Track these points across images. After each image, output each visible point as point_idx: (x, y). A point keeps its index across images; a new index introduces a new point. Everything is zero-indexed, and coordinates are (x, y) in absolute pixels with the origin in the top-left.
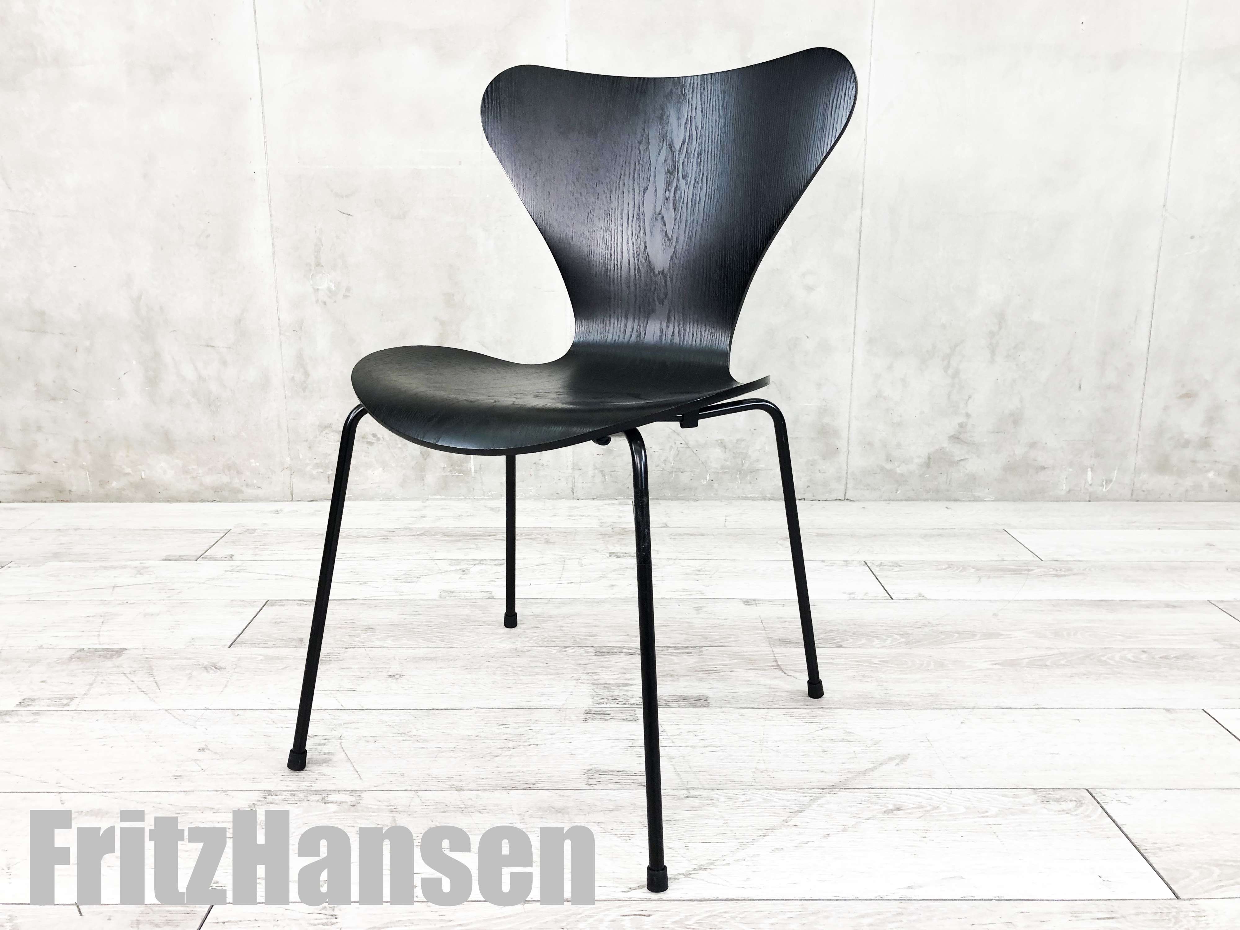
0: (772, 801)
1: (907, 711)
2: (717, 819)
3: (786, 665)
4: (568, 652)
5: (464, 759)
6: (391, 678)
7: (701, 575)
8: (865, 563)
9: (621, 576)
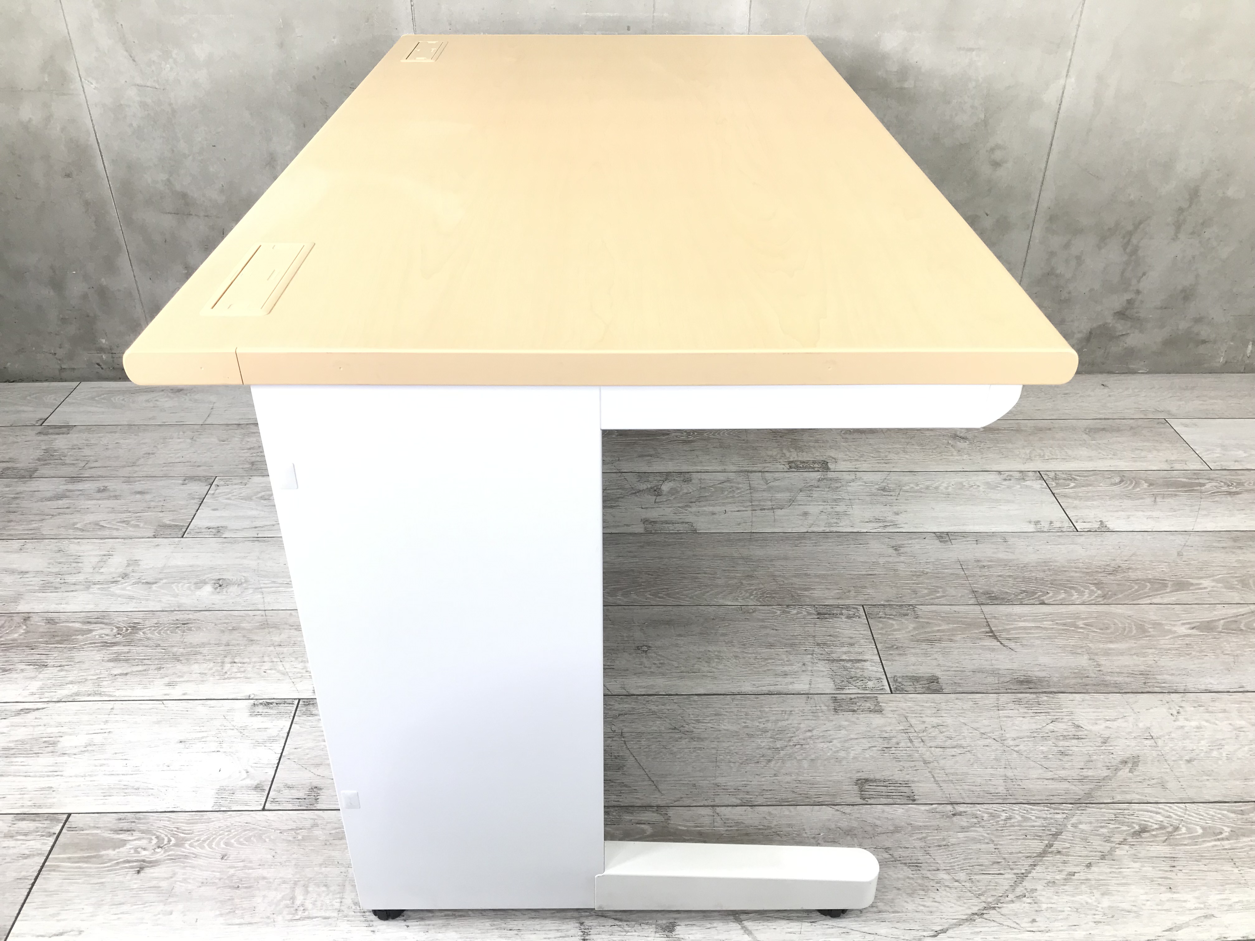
0: (1030, 819)
1: (1125, 696)
2: (988, 843)
3: (999, 631)
4: (792, 613)
5: (741, 764)
6: (640, 652)
7: (887, 497)
8: (1040, 475)
9: (810, 499)
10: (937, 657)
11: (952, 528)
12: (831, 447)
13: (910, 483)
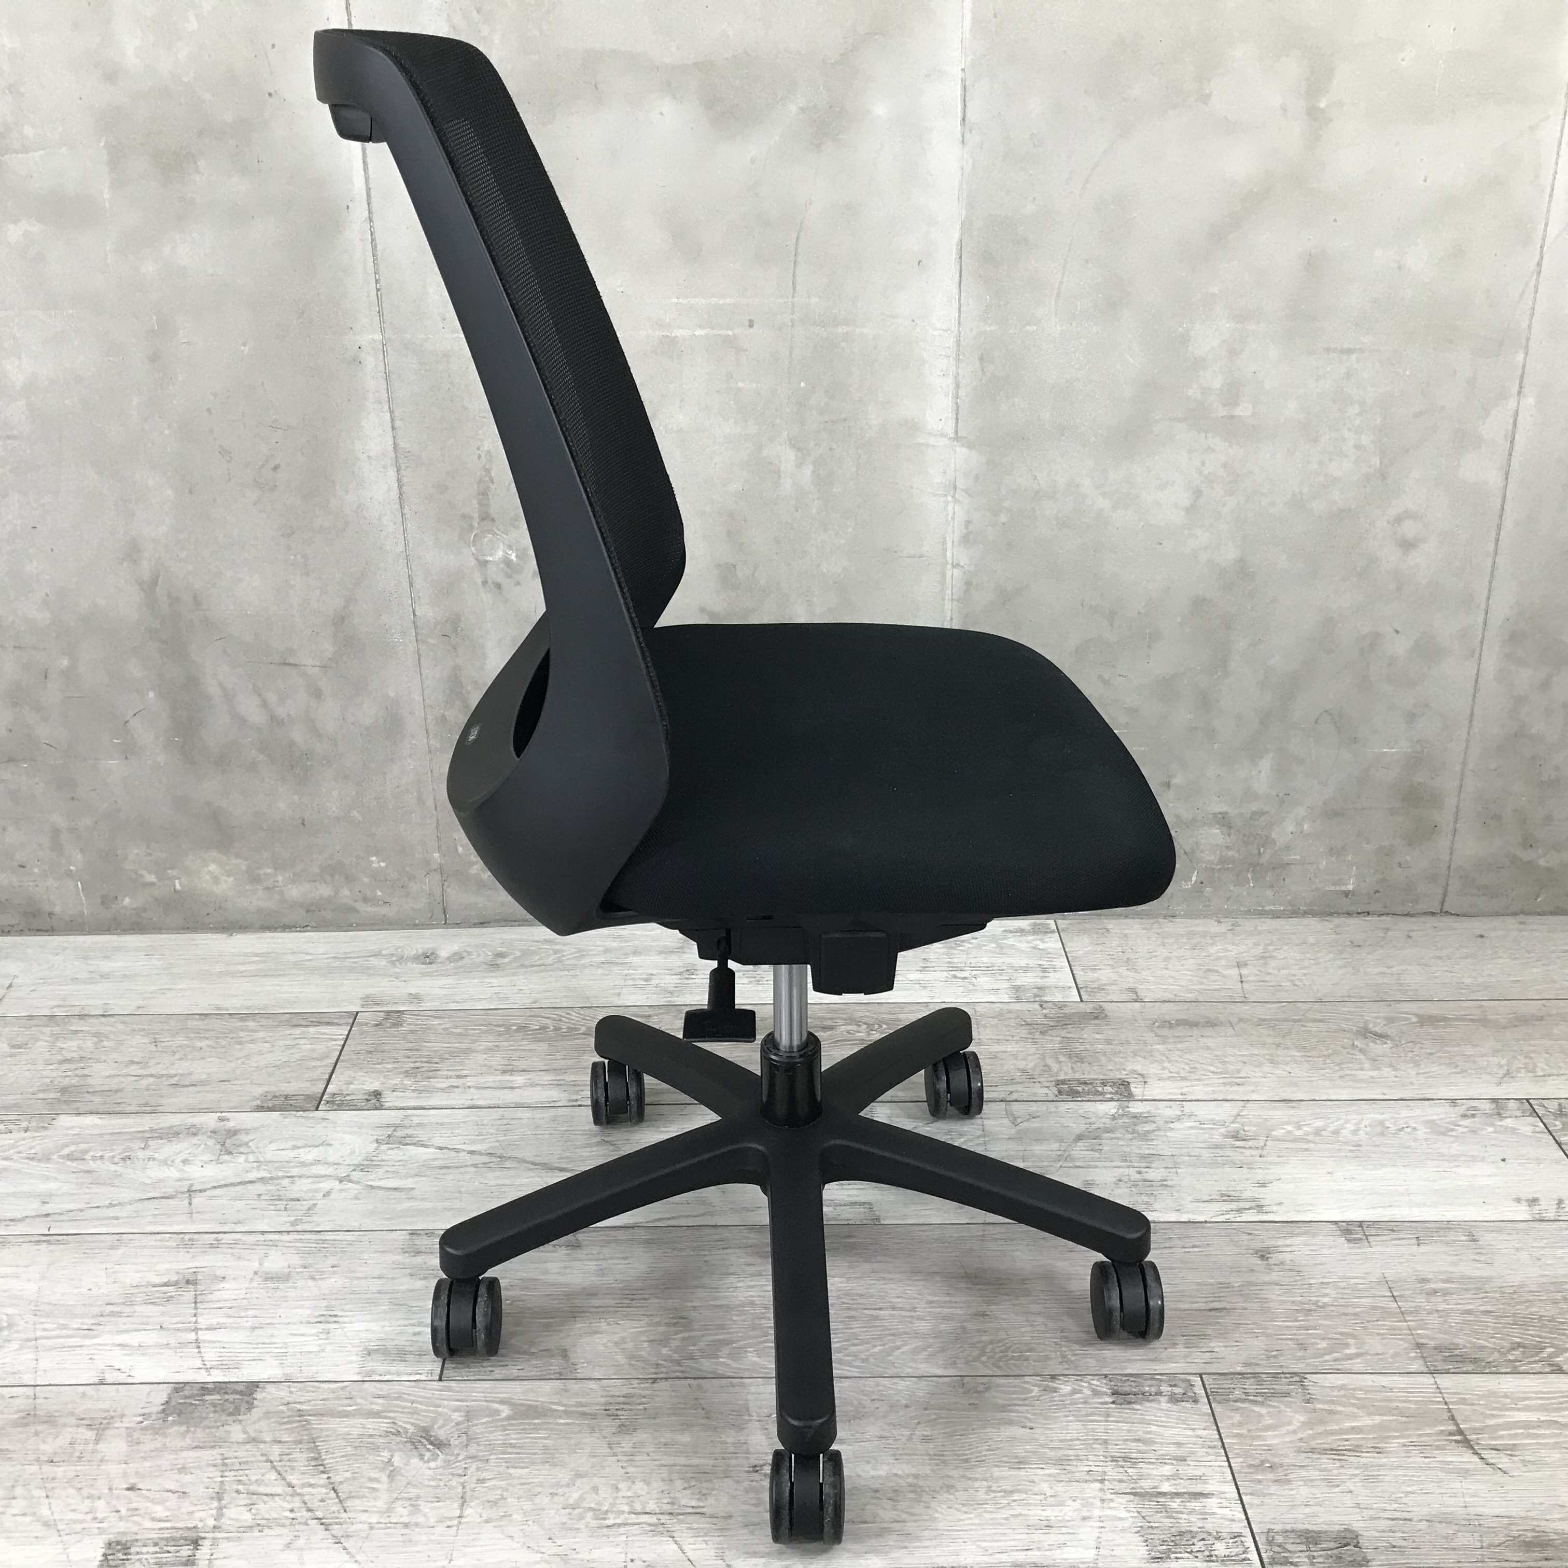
7: (1243, 1150)
8: (1529, 1107)
9: (1097, 1155)
10: (1352, 1488)
11: (1370, 1212)
12: (1135, 1054)
13: (1287, 1123)
